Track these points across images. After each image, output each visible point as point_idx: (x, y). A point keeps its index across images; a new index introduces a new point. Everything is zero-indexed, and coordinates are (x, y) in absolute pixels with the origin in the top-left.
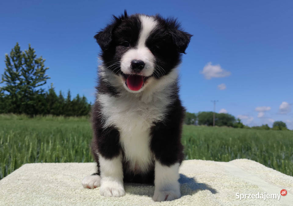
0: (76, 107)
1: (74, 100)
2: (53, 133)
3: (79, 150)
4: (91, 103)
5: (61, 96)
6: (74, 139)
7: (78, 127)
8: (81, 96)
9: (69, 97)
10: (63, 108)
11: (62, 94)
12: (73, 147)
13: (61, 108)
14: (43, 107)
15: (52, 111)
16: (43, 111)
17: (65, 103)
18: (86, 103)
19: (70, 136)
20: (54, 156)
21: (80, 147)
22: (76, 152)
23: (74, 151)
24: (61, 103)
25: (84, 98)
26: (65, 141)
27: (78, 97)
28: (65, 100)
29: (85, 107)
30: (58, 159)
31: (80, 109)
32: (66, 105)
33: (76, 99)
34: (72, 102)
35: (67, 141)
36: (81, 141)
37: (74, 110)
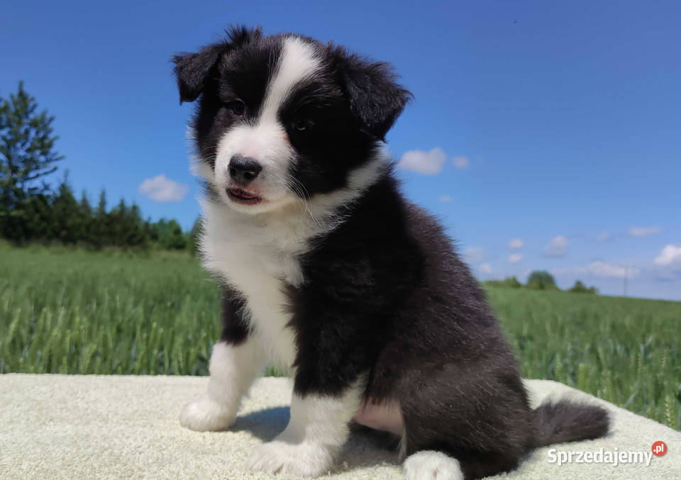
0: (118, 228)
1: (114, 210)
2: (65, 282)
3: (124, 326)
4: (150, 218)
5: (84, 201)
6: (113, 299)
7: (122, 270)
8: (129, 204)
9: (103, 203)
10: (88, 228)
11: (88, 198)
12: (112, 318)
13: (83, 229)
14: (44, 224)
15: (64, 233)
16: (43, 232)
17: (94, 216)
18: (139, 219)
19: (104, 291)
20: (68, 340)
21: (127, 319)
22: (119, 330)
23: (114, 329)
24: (82, 216)
25: (135, 208)
26: (94, 306)
27: (122, 205)
28: (94, 211)
29: (136, 228)
30: (76, 346)
31: (125, 230)
32: (94, 221)
33: (119, 209)
34: (109, 216)
35: (98, 304)
36: (130, 307)
37: (111, 234)
